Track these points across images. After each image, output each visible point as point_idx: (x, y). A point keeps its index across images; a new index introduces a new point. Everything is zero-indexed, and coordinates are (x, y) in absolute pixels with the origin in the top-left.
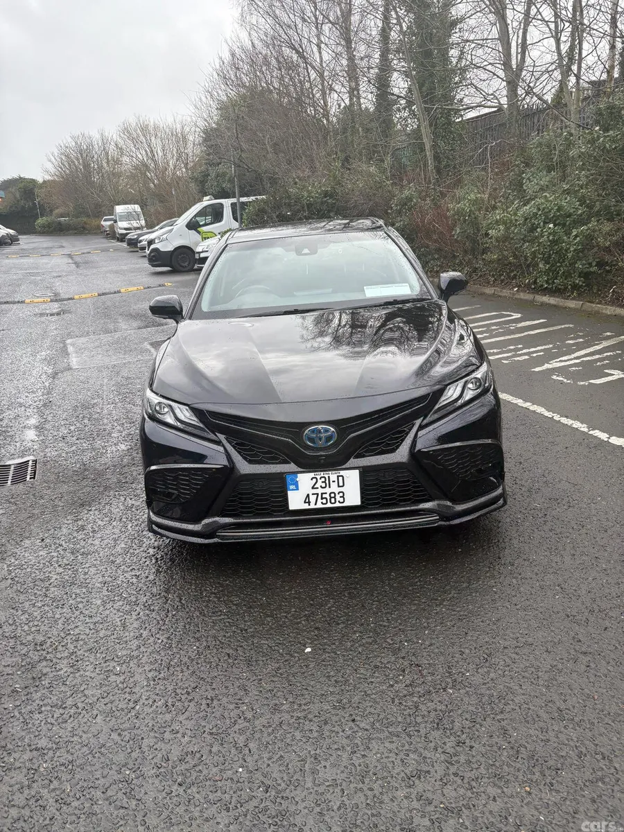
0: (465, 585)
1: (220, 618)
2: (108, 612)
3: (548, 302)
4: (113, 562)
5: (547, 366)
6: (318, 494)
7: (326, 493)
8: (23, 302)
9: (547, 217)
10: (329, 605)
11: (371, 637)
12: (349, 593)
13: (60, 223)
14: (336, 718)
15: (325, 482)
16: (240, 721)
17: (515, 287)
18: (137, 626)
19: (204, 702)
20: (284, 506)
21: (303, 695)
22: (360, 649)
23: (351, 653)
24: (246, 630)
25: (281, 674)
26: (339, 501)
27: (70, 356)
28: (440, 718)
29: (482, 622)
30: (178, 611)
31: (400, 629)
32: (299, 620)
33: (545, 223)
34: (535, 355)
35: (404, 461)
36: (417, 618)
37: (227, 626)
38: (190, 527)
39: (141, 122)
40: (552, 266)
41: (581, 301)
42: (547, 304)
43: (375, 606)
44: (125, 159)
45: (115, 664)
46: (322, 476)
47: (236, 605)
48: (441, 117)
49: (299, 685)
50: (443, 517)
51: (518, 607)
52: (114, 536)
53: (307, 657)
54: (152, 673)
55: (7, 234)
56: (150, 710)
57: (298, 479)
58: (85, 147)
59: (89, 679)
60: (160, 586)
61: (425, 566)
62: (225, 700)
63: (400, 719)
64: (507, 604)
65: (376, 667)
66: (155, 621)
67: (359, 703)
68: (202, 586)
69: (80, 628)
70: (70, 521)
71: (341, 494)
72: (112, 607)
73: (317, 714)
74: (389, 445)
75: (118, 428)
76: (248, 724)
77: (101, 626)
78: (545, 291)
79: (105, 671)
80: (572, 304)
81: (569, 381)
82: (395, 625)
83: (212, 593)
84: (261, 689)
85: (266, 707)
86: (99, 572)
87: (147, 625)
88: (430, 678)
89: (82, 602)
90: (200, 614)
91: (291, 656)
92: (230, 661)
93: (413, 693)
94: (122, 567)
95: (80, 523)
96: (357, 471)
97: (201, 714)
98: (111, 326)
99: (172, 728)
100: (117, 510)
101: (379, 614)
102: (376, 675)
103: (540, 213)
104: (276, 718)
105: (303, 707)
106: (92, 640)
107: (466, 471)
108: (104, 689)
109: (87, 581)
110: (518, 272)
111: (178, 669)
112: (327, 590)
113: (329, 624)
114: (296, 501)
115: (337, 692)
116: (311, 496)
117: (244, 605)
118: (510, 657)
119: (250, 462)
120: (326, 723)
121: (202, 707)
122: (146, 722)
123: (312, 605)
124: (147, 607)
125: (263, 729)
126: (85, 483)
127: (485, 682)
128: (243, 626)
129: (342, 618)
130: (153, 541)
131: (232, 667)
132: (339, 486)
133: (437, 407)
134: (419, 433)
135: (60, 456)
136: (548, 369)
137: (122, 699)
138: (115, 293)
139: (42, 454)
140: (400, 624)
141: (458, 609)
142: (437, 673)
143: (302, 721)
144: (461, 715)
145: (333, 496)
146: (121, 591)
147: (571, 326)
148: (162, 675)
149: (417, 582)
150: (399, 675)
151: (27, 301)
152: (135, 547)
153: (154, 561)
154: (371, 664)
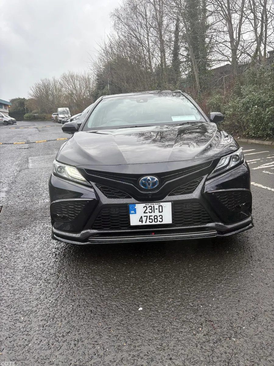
0: (233, 271)
1: (89, 288)
2: (23, 283)
3: (255, 142)
4: (31, 256)
5: (259, 168)
6: (147, 216)
7: (152, 216)
8: (13, 144)
9: (254, 103)
10: (153, 282)
11: (179, 302)
12: (165, 275)
13: (34, 116)
14: (159, 357)
15: (151, 209)
16: (95, 357)
17: (238, 137)
18: (38, 292)
19: (73, 343)
20: (128, 223)
21: (137, 340)
22: (173, 309)
23: (167, 311)
24: (103, 295)
25: (123, 324)
26: (159, 221)
27: (29, 163)
28: (230, 358)
29: (248, 294)
30: (63, 283)
31: (197, 297)
32: (135, 291)
33: (253, 106)
34: (252, 163)
35: (197, 198)
36: (207, 291)
37: (92, 293)
38: (74, 235)
39: (71, 74)
40: (257, 126)
41: (271, 141)
42: (254, 143)
43: (180, 283)
44: (63, 89)
45: (21, 316)
46: (150, 205)
47: (98, 281)
48: (202, 67)
49: (134, 332)
50: (220, 232)
51: (269, 285)
52: (35, 242)
53: (139, 314)
54: (42, 322)
55: (11, 120)
56: (38, 347)
57: (136, 207)
58: (47, 84)
59: (3, 324)
60: (56, 269)
61: (208, 261)
62: (86, 341)
63: (202, 359)
64: (261, 284)
65: (184, 321)
66: (49, 289)
67: (174, 346)
68: (80, 269)
69: (5, 293)
70: (12, 235)
71: (161, 217)
72: (26, 280)
73: (146, 354)
74: (188, 189)
75: (46, 192)
76: (100, 360)
77: (17, 292)
78: (253, 138)
79: (14, 320)
80: (266, 143)
81: (272, 173)
82: (194, 294)
83: (84, 274)
84: (110, 335)
85: (112, 348)
86: (22, 261)
87: (44, 292)
88: (219, 330)
89: (10, 278)
90: (77, 285)
91: (130, 312)
92: (92, 315)
93: (209, 340)
94: (36, 259)
95: (18, 235)
96: (170, 203)
97: (70, 351)
98: (50, 152)
99: (50, 360)
100: (39, 229)
101: (184, 287)
102: (184, 326)
103: (251, 101)
104: (119, 355)
105: (137, 348)
106: (10, 300)
107: (232, 206)
108: (11, 331)
109: (15, 266)
110: (239, 130)
111: (59, 320)
112: (152, 273)
113: (153, 293)
114: (134, 220)
115: (159, 338)
116: (143, 217)
117: (103, 281)
118: (270, 317)
119: (109, 197)
120: (152, 360)
121: (71, 346)
122: (34, 355)
123: (143, 282)
124: (47, 281)
125: (110, 363)
126: (25, 216)
127: (256, 333)
128: (101, 293)
129: (161, 290)
130: (55, 245)
131: (93, 319)
132: (159, 212)
133: (215, 169)
134: (206, 182)
135: (15, 204)
136: (260, 169)
137: (21, 339)
138: (54, 140)
139: (6, 204)
140: (197, 294)
141: (231, 286)
142: (223, 327)
143: (136, 358)
144: (243, 357)
145: (156, 217)
146: (33, 271)
147: (268, 152)
148: (49, 323)
149: (205, 270)
150: (199, 327)
151: (15, 143)
152: (45, 247)
153: (54, 255)
154: (180, 319)
